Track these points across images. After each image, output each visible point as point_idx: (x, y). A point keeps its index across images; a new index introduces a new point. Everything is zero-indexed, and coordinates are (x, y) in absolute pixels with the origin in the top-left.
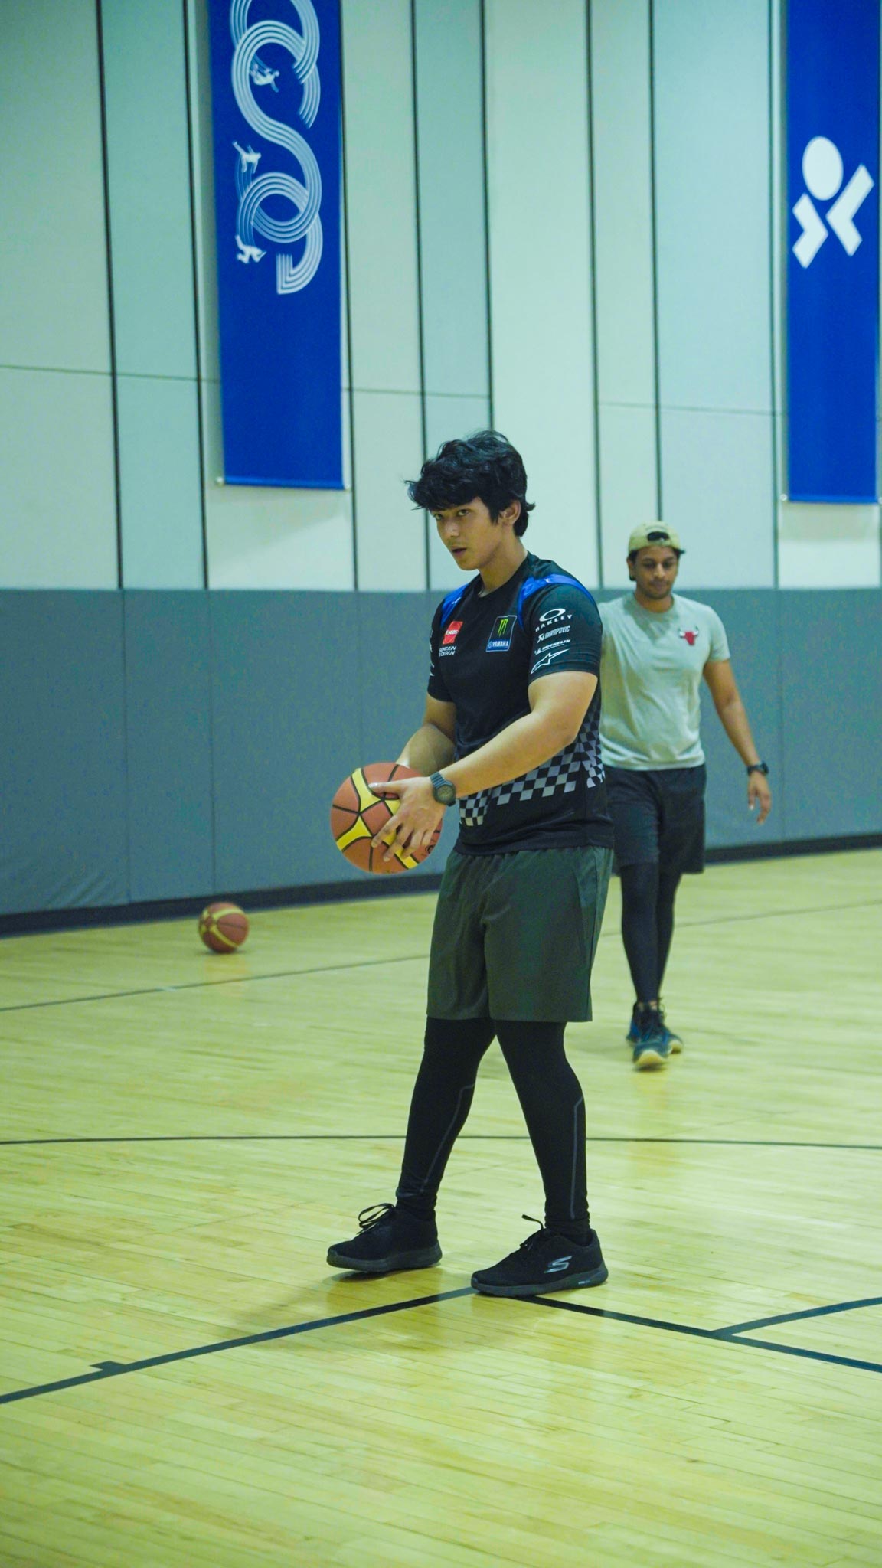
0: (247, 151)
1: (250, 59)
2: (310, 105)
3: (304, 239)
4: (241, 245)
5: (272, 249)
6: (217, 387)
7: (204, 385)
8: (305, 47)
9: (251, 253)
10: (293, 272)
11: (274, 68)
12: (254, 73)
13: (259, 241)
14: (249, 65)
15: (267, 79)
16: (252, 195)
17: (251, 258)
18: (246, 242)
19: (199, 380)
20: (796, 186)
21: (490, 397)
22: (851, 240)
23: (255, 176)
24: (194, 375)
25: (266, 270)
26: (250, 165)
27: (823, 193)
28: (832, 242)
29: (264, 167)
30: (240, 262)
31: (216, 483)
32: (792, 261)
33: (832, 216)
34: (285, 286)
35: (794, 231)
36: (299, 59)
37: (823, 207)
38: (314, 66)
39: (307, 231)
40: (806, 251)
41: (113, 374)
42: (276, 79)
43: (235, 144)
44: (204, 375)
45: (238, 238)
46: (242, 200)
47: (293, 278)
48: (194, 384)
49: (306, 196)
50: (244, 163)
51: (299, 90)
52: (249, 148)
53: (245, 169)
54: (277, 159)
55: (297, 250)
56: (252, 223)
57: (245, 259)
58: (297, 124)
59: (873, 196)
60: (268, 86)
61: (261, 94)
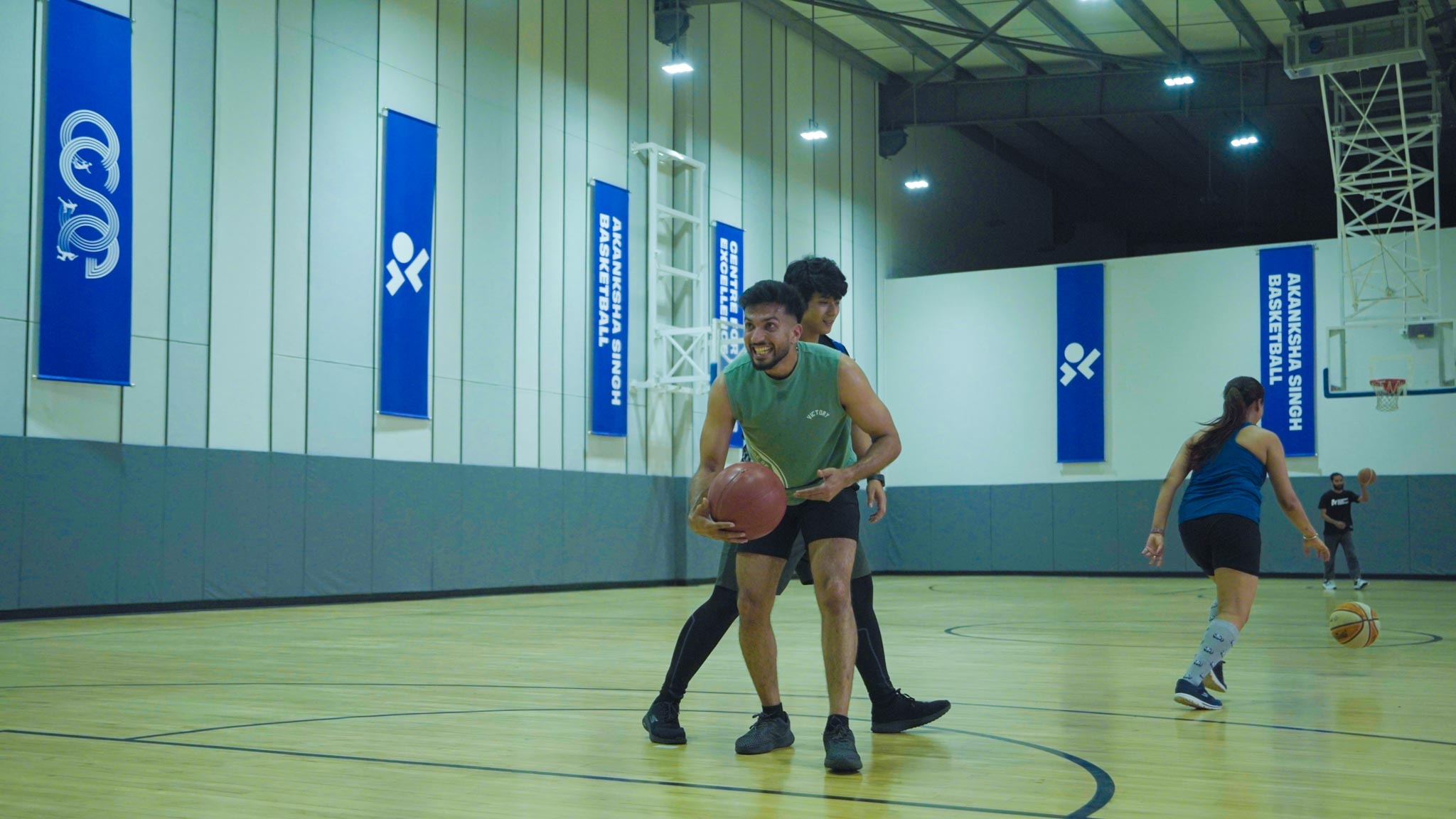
0: (68, 202)
1: (73, 155)
2: (113, 181)
3: (107, 250)
4: (60, 251)
5: (82, 256)
6: (38, 326)
7: (31, 325)
8: (110, 153)
9: (66, 255)
10: (97, 267)
11: (88, 161)
12: (74, 163)
13: (73, 249)
14: (72, 158)
15: (84, 166)
16: (69, 228)
17: (67, 258)
18: (64, 250)
19: (28, 321)
20: (388, 255)
21: (209, 345)
22: (417, 285)
23: (72, 216)
24: (25, 318)
25: (79, 265)
26: (69, 210)
27: (404, 260)
28: (407, 285)
29: (77, 212)
30: (59, 260)
31: (32, 378)
32: (385, 292)
33: (408, 272)
34: (91, 274)
35: (387, 277)
36: (105, 158)
37: (403, 267)
38: (116, 162)
39: (108, 247)
40: (393, 287)
42: (89, 167)
43: (59, 198)
44: (32, 318)
45: (58, 247)
46: (62, 228)
47: (94, 271)
48: (25, 323)
49: (109, 229)
50: (65, 209)
51: (104, 174)
52: (69, 201)
53: (66, 212)
54: (86, 207)
55: (101, 257)
56: (69, 240)
57: (63, 259)
58: (105, 192)
59: (428, 264)
60: (85, 170)
61: (79, 174)
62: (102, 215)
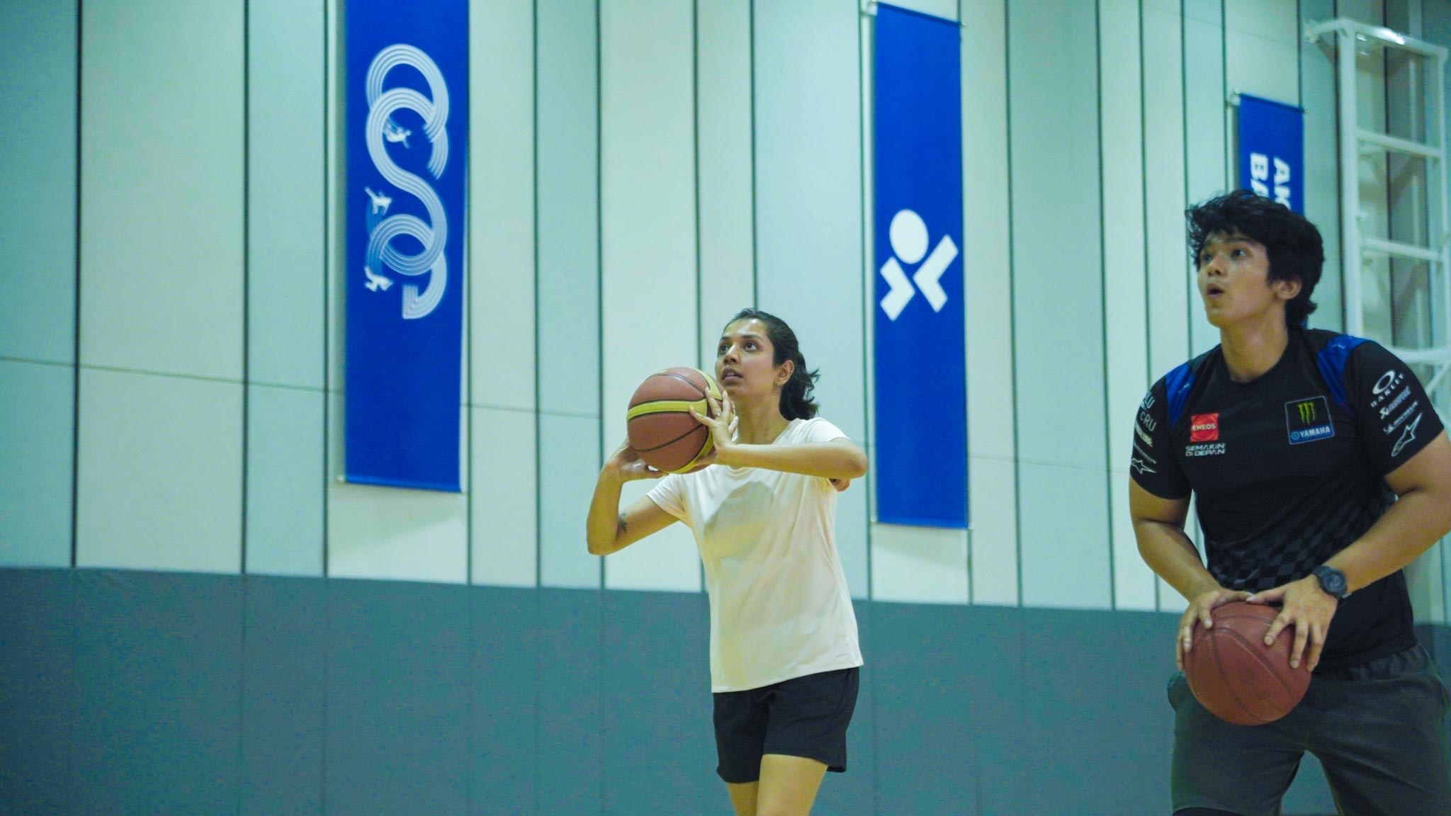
0: (378, 195)
1: (384, 120)
2: (439, 159)
3: (429, 273)
4: (369, 275)
5: (400, 281)
6: (342, 398)
7: (332, 396)
8: (435, 113)
9: (378, 282)
10: (417, 300)
11: (405, 128)
12: (386, 132)
13: (386, 271)
14: (382, 125)
15: (400, 136)
16: (382, 234)
17: (379, 287)
18: (375, 272)
19: (326, 391)
20: (884, 250)
21: (601, 417)
22: (937, 299)
23: (384, 218)
24: (321, 384)
25: (393, 298)
26: (381, 208)
27: (911, 257)
28: (919, 300)
29: (393, 210)
30: (369, 290)
31: (338, 482)
32: (880, 314)
33: (919, 277)
34: (410, 312)
35: (882, 288)
36: (429, 122)
37: (910, 270)
38: (443, 128)
39: (432, 267)
40: (894, 306)
41: (246, 382)
42: (409, 139)
43: (368, 190)
44: (332, 386)
45: (367, 269)
46: (373, 237)
47: (417, 306)
48: (321, 395)
49: (433, 236)
50: (376, 207)
52: (381, 193)
53: (377, 211)
54: (406, 203)
55: (422, 282)
56: (382, 256)
57: (373, 288)
58: (426, 175)
59: (957, 260)
60: (401, 143)
61: (394, 150)
62: (424, 214)
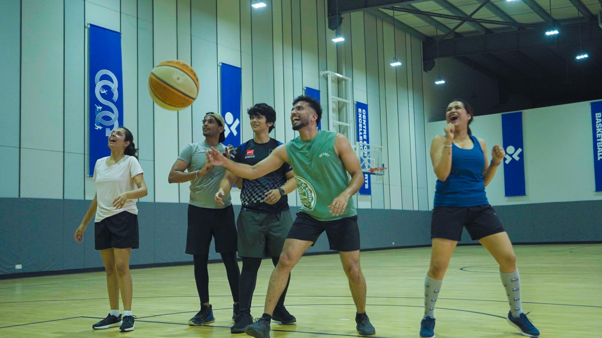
0: (98, 106)
1: (100, 88)
2: (116, 97)
3: (114, 124)
4: (96, 126)
5: (105, 127)
6: (89, 156)
7: (86, 155)
8: (114, 86)
9: (98, 127)
10: (110, 132)
11: (106, 90)
12: (101, 91)
13: (101, 125)
14: (100, 89)
17: (99, 128)
18: (98, 125)
19: (84, 154)
21: (154, 161)
22: (235, 133)
23: (100, 112)
24: (83, 153)
25: (103, 131)
26: (99, 109)
27: (230, 123)
28: (231, 133)
29: (102, 110)
30: (96, 129)
31: (87, 177)
33: (231, 128)
34: (108, 134)
36: (112, 88)
37: (229, 126)
38: (117, 90)
39: (114, 123)
40: (226, 134)
41: (64, 152)
42: (106, 92)
43: (95, 105)
45: (95, 124)
46: (97, 117)
48: (83, 155)
49: (114, 116)
50: (98, 109)
51: (112, 95)
52: (99, 106)
53: (98, 110)
54: (106, 108)
56: (99, 121)
57: (97, 129)
58: (112, 102)
59: (239, 125)
60: (105, 93)
61: (102, 95)
62: (111, 110)
